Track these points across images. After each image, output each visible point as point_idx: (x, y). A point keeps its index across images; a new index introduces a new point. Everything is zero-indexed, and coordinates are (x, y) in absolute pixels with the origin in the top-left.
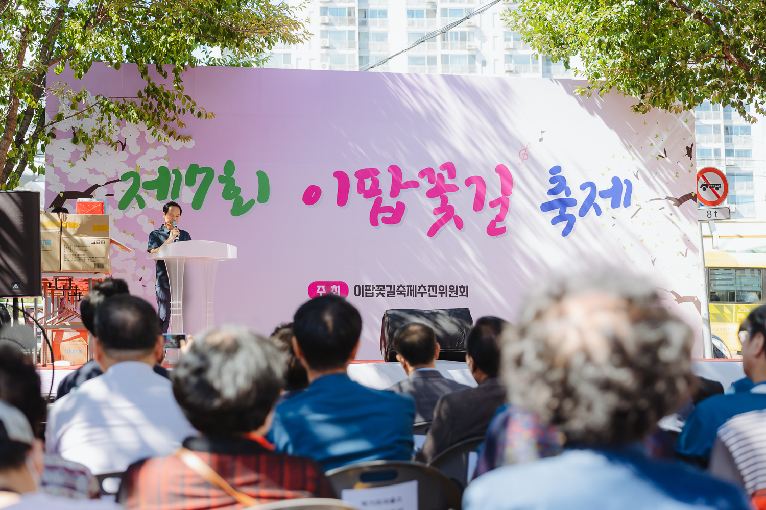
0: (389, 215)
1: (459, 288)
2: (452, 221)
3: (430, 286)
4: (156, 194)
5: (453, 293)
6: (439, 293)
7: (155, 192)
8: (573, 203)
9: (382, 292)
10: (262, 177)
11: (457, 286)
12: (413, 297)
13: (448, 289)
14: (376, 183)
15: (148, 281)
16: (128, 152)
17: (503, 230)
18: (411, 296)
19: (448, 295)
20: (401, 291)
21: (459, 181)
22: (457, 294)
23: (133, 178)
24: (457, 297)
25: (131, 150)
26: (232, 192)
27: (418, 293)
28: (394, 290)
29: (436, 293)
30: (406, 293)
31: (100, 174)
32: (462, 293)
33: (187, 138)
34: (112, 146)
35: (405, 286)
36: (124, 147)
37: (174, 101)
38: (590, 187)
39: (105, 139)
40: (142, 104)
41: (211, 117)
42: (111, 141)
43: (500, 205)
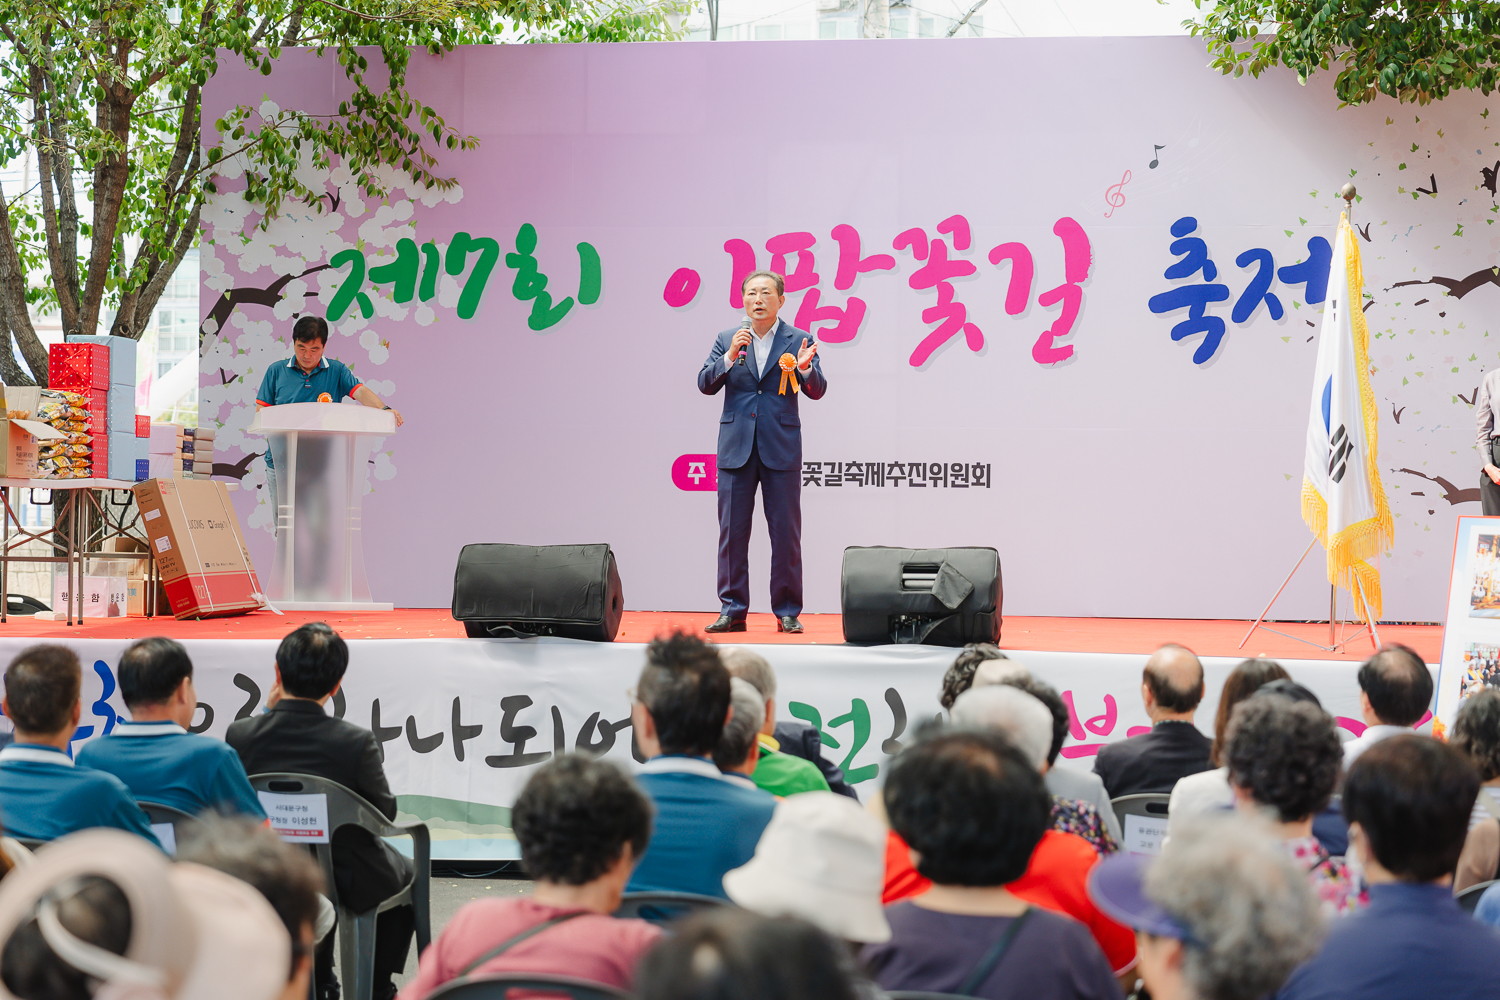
0: (832, 324)
1: (971, 470)
2: (960, 338)
3: (911, 465)
4: (393, 290)
5: (960, 478)
6: (931, 478)
7: (391, 287)
8: (1221, 293)
9: (816, 476)
10: (588, 255)
11: (967, 465)
12: (878, 485)
13: (950, 472)
14: (807, 260)
15: (378, 453)
16: (344, 214)
17: (1067, 352)
18: (873, 484)
19: (949, 484)
20: (854, 475)
21: (978, 254)
22: (967, 481)
23: (352, 261)
24: (967, 486)
25: (348, 209)
26: (531, 284)
27: (888, 478)
28: (840, 471)
29: (924, 479)
30: (864, 478)
31: (295, 255)
32: (978, 478)
33: (448, 184)
34: (312, 204)
35: (862, 465)
36: (336, 204)
37: (407, 117)
38: (1259, 261)
39: (299, 191)
40: (349, 126)
41: (472, 145)
42: (310, 194)
43: (1061, 302)
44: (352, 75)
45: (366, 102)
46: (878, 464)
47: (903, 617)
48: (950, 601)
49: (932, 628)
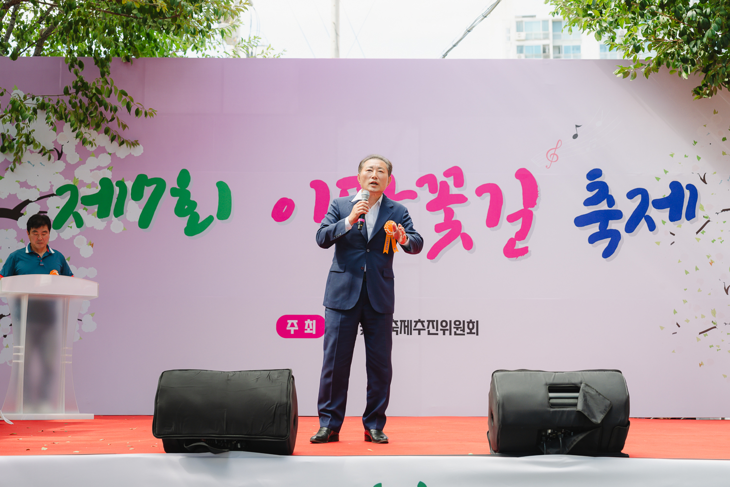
1: (466, 324)
2: (458, 242)
3: (429, 321)
4: (96, 210)
5: (459, 329)
6: (441, 330)
7: (95, 208)
8: (618, 215)
10: (223, 188)
11: (464, 321)
12: (408, 334)
13: (453, 325)
15: (84, 314)
16: (65, 161)
17: (525, 251)
18: (405, 333)
19: (453, 333)
21: (468, 190)
22: (464, 332)
23: (70, 192)
24: (464, 335)
25: (68, 159)
26: (186, 207)
27: (414, 330)
29: (437, 330)
30: (399, 330)
31: (32, 187)
32: (471, 330)
33: (134, 144)
34: (44, 155)
35: (397, 321)
36: (60, 155)
37: (109, 97)
38: (640, 195)
39: (36, 146)
40: (70, 102)
41: (151, 115)
42: (43, 149)
43: (521, 220)
44: (73, 70)
45: (82, 87)
46: (408, 321)
47: (549, 431)
48: (594, 417)
49: (578, 440)
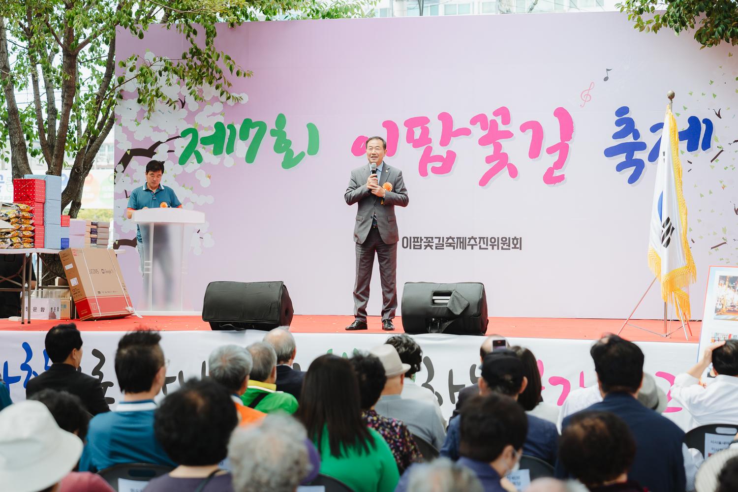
0: (438, 164)
1: (511, 241)
2: (505, 171)
3: (480, 238)
4: (212, 149)
5: (506, 245)
6: (490, 245)
7: (212, 147)
8: (642, 146)
9: (430, 244)
10: (312, 129)
11: (509, 238)
12: (463, 249)
13: (500, 242)
14: (425, 131)
15: (205, 233)
16: (187, 109)
17: (561, 178)
18: (460, 248)
19: (500, 248)
20: (450, 244)
21: (514, 127)
22: (509, 247)
23: (191, 134)
24: (509, 249)
25: (190, 107)
26: (283, 145)
27: (468, 245)
28: (443, 242)
29: (487, 245)
30: (456, 245)
31: (163, 131)
32: (515, 245)
34: (170, 105)
35: (454, 238)
36: (183, 104)
37: (217, 60)
39: (164, 98)
40: (187, 65)
41: (249, 75)
42: (170, 100)
43: (558, 152)
44: (189, 38)
45: (196, 52)
46: (463, 238)
47: (433, 319)
48: (456, 311)
49: (448, 325)
